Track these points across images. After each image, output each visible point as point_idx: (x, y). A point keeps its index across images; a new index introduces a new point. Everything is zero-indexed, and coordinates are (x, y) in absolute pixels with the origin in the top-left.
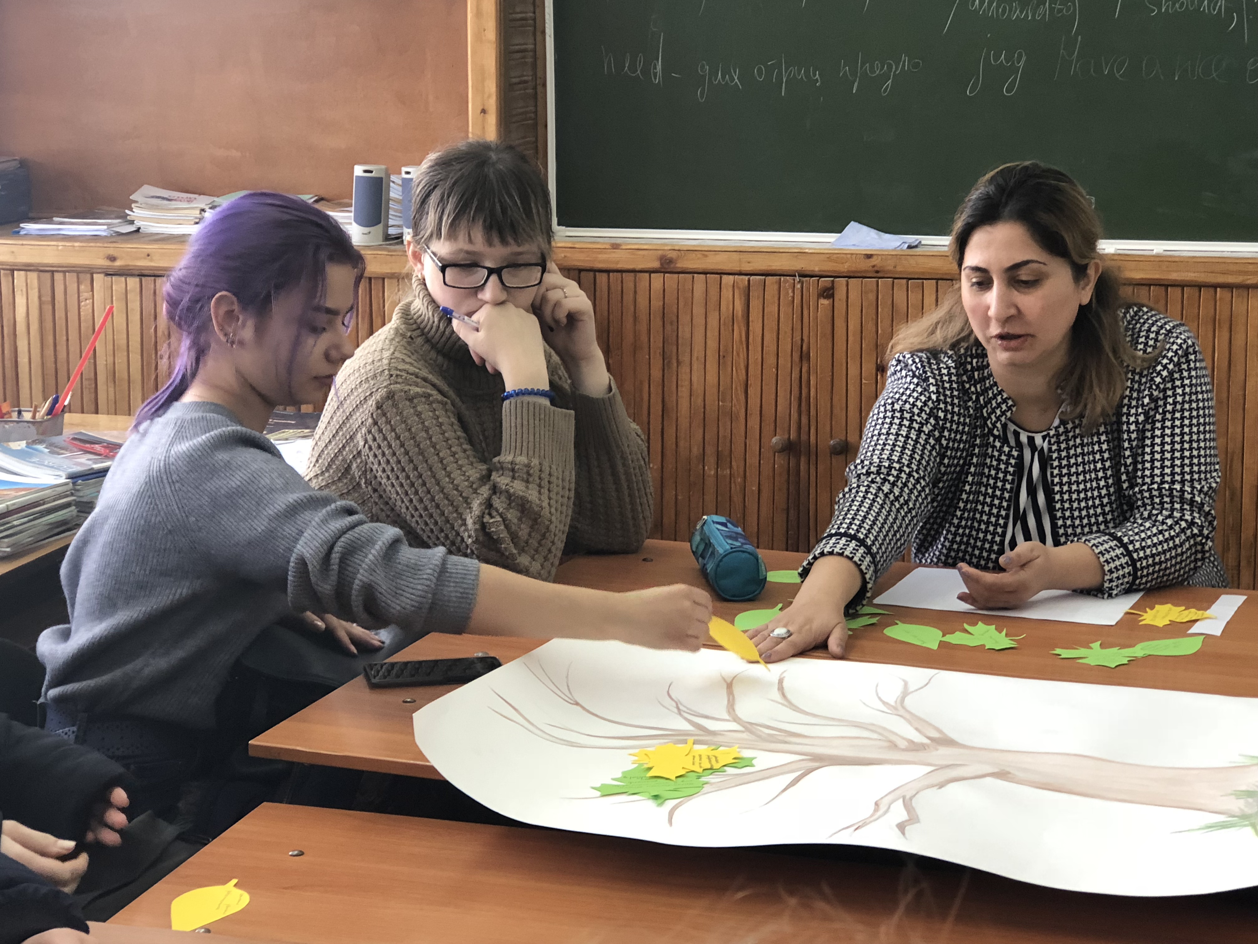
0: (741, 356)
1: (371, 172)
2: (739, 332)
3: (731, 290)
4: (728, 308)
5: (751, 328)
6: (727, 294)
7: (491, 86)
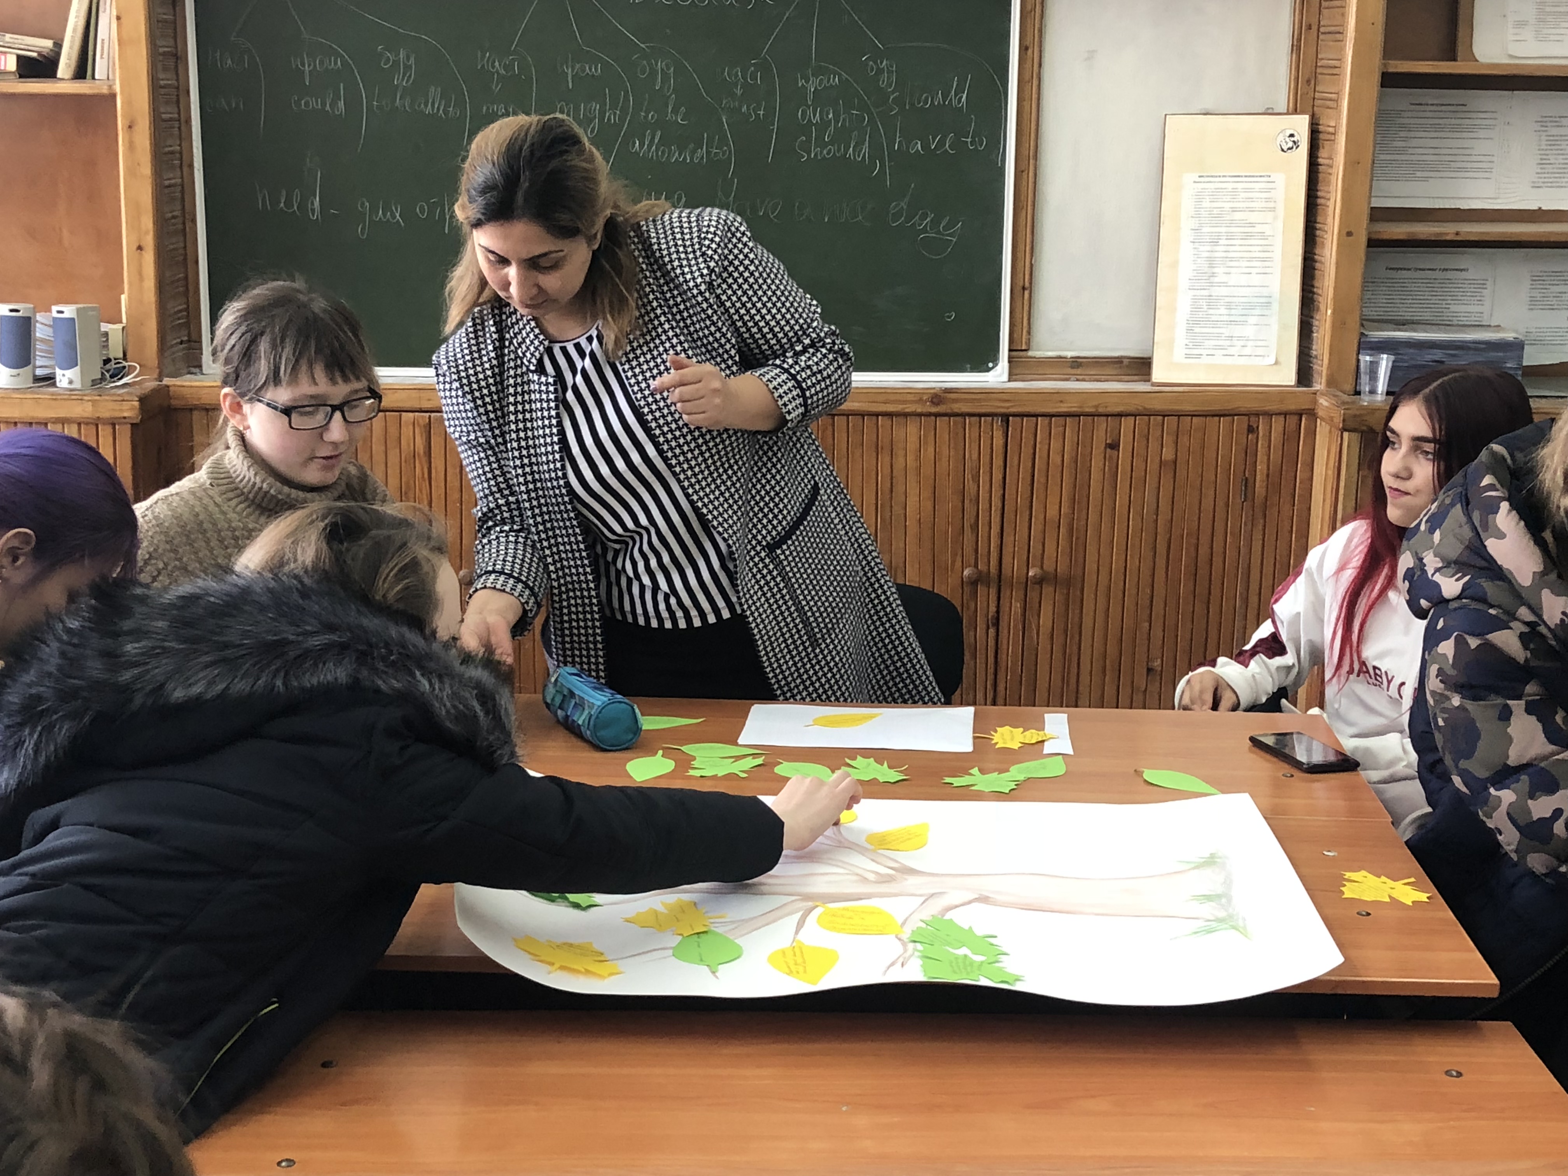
0: (424, 492)
1: (17, 311)
2: (420, 469)
3: (411, 427)
4: (409, 445)
5: (433, 465)
6: (407, 431)
7: (148, 222)
